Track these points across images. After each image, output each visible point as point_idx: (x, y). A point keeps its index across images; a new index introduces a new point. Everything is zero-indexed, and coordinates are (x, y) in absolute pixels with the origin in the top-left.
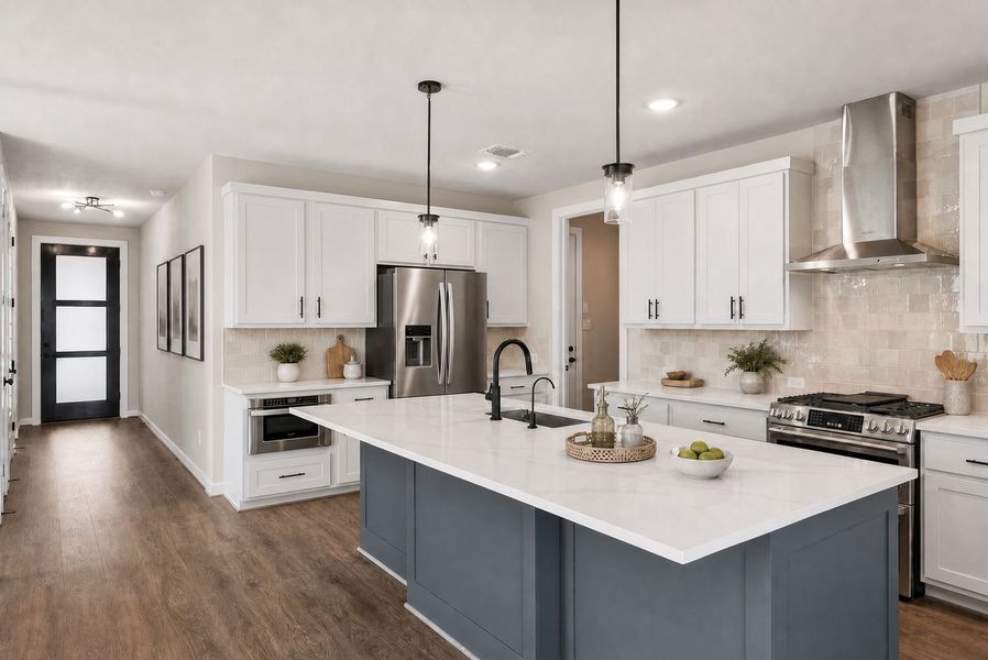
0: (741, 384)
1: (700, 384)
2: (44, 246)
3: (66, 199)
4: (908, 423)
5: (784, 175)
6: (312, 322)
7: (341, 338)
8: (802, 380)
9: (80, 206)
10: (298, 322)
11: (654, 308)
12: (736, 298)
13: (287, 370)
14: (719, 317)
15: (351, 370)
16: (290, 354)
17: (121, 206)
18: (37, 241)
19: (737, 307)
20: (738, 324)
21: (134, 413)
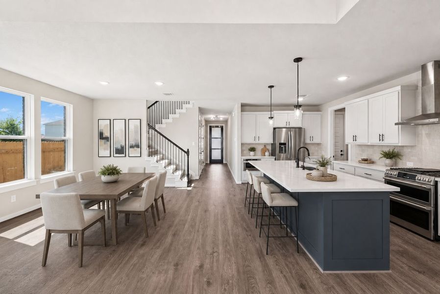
0: (385, 163)
1: (373, 163)
2: (210, 126)
3: (212, 117)
4: (432, 178)
5: (399, 92)
6: (257, 142)
7: (265, 146)
8: (412, 163)
9: (214, 118)
10: (254, 142)
11: (355, 138)
12: (381, 134)
13: (252, 153)
14: (375, 141)
15: (267, 153)
16: (253, 149)
17: (221, 117)
18: (209, 125)
19: (382, 137)
20: (381, 143)
21: (226, 162)
